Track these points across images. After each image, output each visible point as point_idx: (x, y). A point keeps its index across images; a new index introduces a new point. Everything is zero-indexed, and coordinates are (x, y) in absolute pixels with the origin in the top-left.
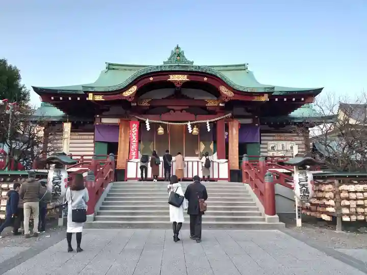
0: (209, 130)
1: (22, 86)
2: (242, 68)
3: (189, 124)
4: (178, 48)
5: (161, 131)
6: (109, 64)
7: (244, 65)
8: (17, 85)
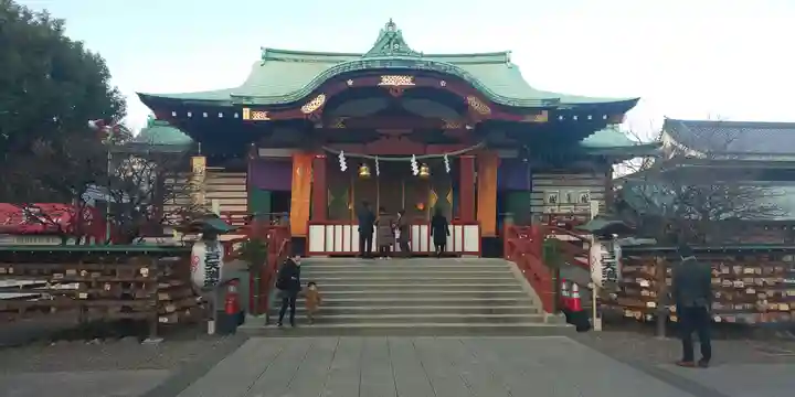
0: (448, 170)
1: (112, 89)
2: (501, 58)
3: (413, 160)
4: (391, 24)
5: (364, 172)
6: (268, 51)
7: (504, 54)
8: (104, 88)
